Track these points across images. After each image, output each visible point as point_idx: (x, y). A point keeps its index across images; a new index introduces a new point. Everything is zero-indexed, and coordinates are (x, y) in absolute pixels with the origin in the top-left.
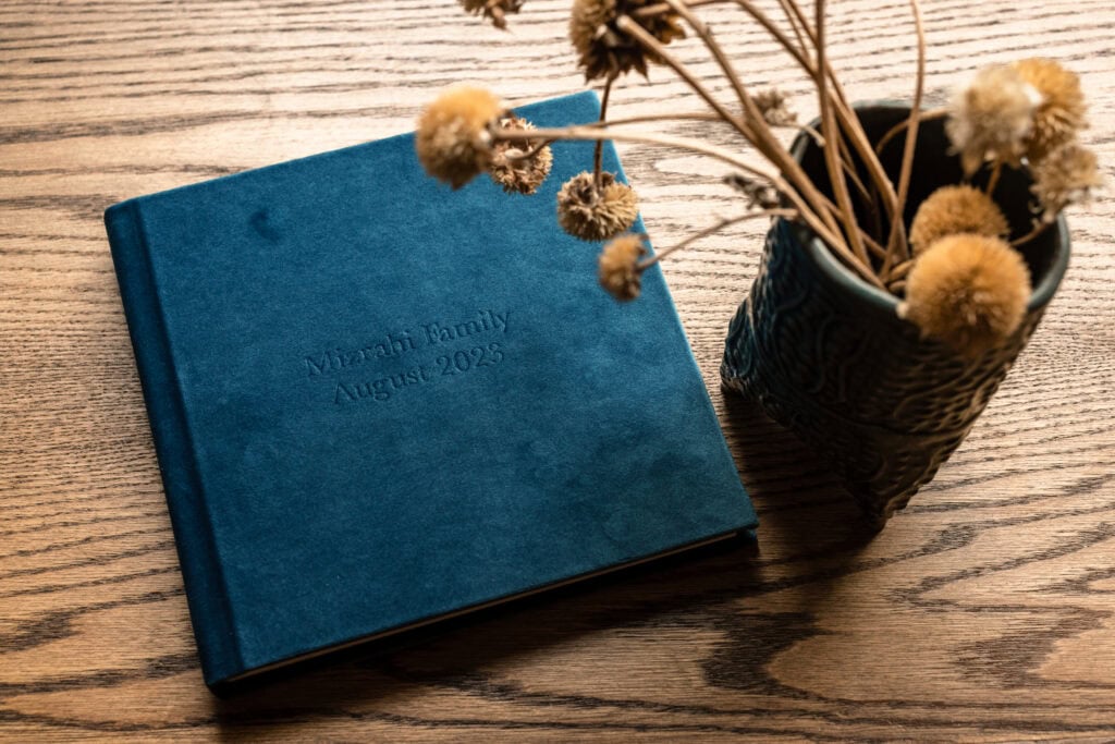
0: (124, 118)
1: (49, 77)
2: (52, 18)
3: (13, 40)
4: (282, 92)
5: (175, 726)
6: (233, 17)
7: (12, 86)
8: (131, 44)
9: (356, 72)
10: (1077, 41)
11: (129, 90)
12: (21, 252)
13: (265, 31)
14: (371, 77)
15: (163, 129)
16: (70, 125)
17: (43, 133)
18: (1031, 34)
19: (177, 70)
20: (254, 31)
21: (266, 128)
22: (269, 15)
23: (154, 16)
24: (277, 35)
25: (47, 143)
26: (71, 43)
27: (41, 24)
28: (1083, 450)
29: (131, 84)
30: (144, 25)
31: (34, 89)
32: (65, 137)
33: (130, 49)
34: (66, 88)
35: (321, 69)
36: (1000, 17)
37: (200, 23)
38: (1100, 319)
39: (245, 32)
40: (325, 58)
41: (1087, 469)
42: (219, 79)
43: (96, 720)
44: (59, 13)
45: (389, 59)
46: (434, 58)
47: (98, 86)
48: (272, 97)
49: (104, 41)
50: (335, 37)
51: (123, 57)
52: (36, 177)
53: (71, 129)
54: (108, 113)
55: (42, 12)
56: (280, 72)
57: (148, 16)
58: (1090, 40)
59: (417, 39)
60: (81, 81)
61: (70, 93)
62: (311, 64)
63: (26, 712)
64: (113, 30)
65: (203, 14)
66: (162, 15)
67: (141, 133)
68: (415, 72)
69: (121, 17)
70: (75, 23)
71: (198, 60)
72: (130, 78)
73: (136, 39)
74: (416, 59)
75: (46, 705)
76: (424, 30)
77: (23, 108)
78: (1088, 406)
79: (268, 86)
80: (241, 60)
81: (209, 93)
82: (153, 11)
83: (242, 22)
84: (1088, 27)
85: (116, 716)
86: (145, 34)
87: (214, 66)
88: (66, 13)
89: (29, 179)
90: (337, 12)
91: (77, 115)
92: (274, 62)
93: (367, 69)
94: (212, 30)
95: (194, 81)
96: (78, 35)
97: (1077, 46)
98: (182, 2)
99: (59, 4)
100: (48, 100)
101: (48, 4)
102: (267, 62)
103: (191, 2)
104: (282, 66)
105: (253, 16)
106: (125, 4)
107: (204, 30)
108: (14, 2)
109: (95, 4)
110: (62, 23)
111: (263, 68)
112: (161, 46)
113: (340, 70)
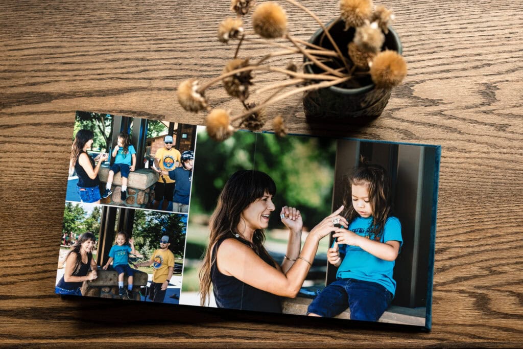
0: (97, 89)
1: (69, 70)
2: (69, 44)
3: (55, 54)
4: (156, 79)
6: (137, 45)
7: (56, 74)
8: (99, 56)
9: (183, 70)
10: (466, 62)
11: (99, 77)
12: (64, 145)
13: (149, 51)
14: (189, 73)
15: (112, 94)
16: (78, 92)
17: (69, 95)
18: (447, 58)
19: (116, 68)
20: (144, 51)
21: (150, 95)
22: (150, 44)
23: (107, 44)
24: (153, 53)
25: (70, 100)
26: (77, 56)
27: (64, 47)
28: (441, 237)
29: (99, 74)
30: (102, 48)
31: (64, 76)
32: (76, 97)
33: (100, 58)
34: (75, 76)
35: (170, 69)
36: (436, 49)
37: (124, 47)
38: (456, 184)
39: (141, 51)
40: (172, 64)
41: (441, 244)
42: (132, 73)
44: (71, 42)
45: (196, 65)
46: (212, 65)
47: (87, 75)
48: (152, 81)
49: (89, 55)
50: (175, 55)
51: (96, 62)
52: (67, 114)
54: (92, 87)
55: (65, 41)
56: (155, 70)
58: (470, 62)
59: (207, 56)
60: (81, 73)
61: (77, 78)
62: (166, 67)
64: (92, 50)
65: (125, 43)
66: (110, 43)
67: (104, 96)
68: (206, 71)
69: (94, 44)
70: (77, 46)
71: (124, 64)
72: (99, 72)
73: (101, 54)
74: (206, 65)
76: (209, 51)
77: (61, 84)
78: (446, 220)
79: (150, 76)
80: (140, 64)
81: (128, 79)
82: (106, 41)
83: (140, 47)
84: (471, 55)
86: (104, 52)
87: (130, 67)
88: (74, 42)
89: (64, 114)
90: (176, 43)
91: (81, 88)
92: (152, 65)
93: (187, 69)
94: (129, 51)
95: (123, 73)
96: (79, 52)
97: (465, 64)
98: (117, 38)
99: (71, 38)
100: (69, 81)
101: (67, 38)
102: (150, 66)
103: (121, 38)
104: (155, 67)
105: (144, 44)
106: (96, 38)
107: (125, 51)
108: (54, 36)
109: (85, 38)
110: (72, 47)
111: (148, 68)
112: (110, 57)
113: (177, 70)
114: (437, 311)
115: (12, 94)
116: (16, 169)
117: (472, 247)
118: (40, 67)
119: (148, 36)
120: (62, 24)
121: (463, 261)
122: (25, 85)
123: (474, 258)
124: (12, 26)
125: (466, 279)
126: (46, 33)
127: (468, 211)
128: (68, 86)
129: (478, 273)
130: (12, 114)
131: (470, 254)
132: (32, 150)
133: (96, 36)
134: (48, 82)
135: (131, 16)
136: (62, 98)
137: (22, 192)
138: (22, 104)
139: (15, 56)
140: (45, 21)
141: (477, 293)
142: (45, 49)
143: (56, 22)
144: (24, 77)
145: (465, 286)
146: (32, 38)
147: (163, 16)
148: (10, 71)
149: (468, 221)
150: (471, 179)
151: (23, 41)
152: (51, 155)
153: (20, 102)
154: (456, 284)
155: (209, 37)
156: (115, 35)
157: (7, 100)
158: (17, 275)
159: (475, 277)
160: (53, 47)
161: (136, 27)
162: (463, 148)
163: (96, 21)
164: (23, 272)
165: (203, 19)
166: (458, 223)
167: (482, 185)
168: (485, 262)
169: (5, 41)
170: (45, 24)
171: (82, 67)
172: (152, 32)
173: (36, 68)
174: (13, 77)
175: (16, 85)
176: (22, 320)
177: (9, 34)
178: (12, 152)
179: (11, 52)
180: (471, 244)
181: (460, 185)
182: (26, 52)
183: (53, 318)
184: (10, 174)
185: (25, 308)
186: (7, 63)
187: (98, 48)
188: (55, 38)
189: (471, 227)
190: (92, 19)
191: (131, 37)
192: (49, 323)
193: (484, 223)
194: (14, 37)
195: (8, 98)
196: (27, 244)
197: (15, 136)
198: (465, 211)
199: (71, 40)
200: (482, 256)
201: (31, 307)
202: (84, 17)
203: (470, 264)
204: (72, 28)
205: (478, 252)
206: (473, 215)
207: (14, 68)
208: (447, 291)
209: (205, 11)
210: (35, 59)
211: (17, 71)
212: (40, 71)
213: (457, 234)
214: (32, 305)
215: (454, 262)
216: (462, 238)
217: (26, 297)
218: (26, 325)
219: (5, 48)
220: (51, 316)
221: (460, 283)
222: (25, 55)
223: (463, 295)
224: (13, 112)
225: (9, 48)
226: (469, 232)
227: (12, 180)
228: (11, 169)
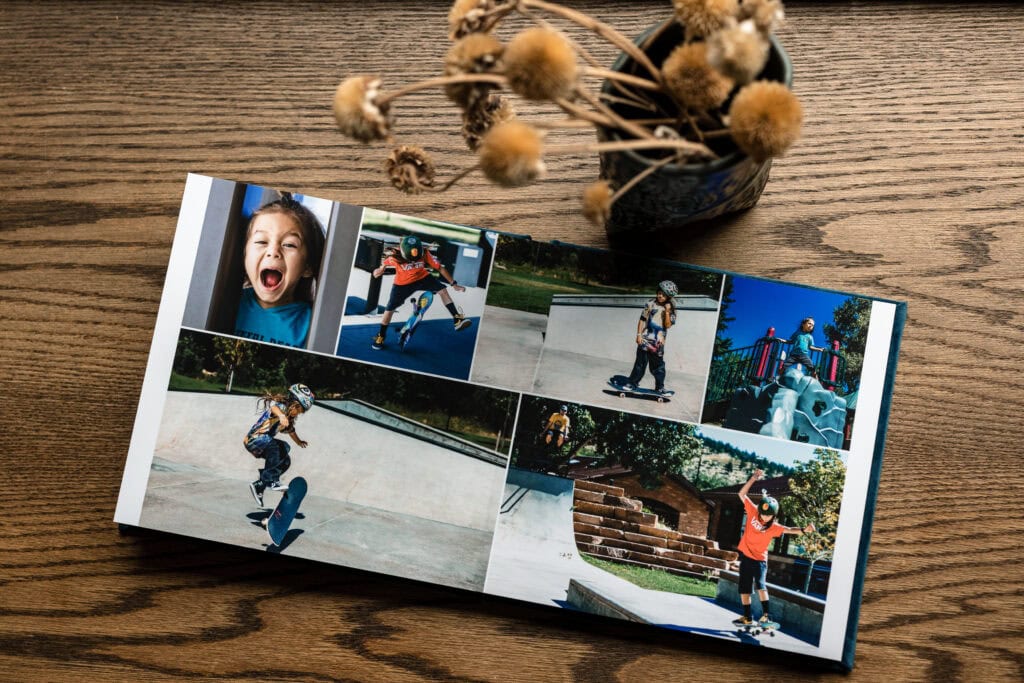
1: (135, 161)
2: (136, 109)
3: (108, 127)
4: (307, 186)
5: (219, 676)
6: (272, 116)
7: (108, 168)
8: (195, 136)
9: (363, 172)
10: (931, 181)
12: (116, 310)
13: (297, 130)
16: (151, 205)
17: (130, 210)
18: (895, 171)
19: (228, 161)
20: (287, 130)
22: (299, 116)
23: (212, 111)
24: (304, 135)
25: (133, 220)
26: (151, 132)
27: (128, 114)
30: (204, 119)
31: (124, 171)
32: (146, 215)
33: (196, 140)
34: (147, 172)
35: (337, 168)
36: (873, 153)
37: (247, 120)
38: (902, 427)
39: (281, 130)
40: (341, 158)
43: (168, 667)
44: (141, 104)
47: (171, 172)
49: (176, 132)
51: (189, 147)
52: (126, 249)
53: (150, 208)
55: (129, 102)
56: (306, 168)
57: (208, 111)
58: (942, 180)
60: (158, 167)
61: (150, 177)
62: (330, 162)
63: (123, 657)
64: (183, 122)
65: (249, 111)
66: (219, 111)
69: (188, 110)
70: (154, 114)
71: (244, 153)
73: (200, 131)
75: (136, 653)
77: (117, 187)
79: (297, 180)
80: (277, 155)
82: (212, 106)
83: (280, 120)
84: (944, 168)
85: (181, 665)
86: (206, 127)
87: (256, 160)
88: (148, 104)
89: (121, 249)
91: (155, 197)
92: (302, 159)
93: (372, 170)
94: (256, 127)
95: (242, 172)
96: (156, 125)
97: (930, 185)
98: (233, 100)
99: (142, 96)
100: (134, 182)
101: (133, 95)
102: (296, 159)
103: (241, 100)
104: (308, 163)
105: (287, 116)
106: (191, 98)
107: (250, 127)
108: (108, 91)
109: (169, 97)
110: (144, 114)
111: (293, 163)
112: (216, 138)
113: (350, 169)
115: (18, 203)
116: (19, 354)
117: (929, 556)
118: (78, 152)
119: (297, 100)
120: (125, 68)
121: (909, 583)
122: (45, 186)
123: (931, 579)
124: (24, 66)
125: (914, 620)
126: (91, 85)
127: (924, 482)
128: (131, 191)
129: (937, 610)
130: (17, 244)
131: (923, 570)
132: (53, 316)
133: (191, 95)
134: (92, 183)
135: (263, 57)
136: (119, 217)
137: (28, 401)
138: (37, 225)
139: (28, 127)
140: (91, 60)
141: (936, 650)
142: (88, 117)
143: (114, 64)
144: (43, 170)
145: (911, 634)
146: (65, 93)
147: (327, 61)
148: (18, 157)
149: (922, 503)
150: (932, 419)
151: (46, 98)
152: (90, 329)
153: (34, 219)
154: (893, 629)
155: (417, 107)
156: (231, 94)
157: (8, 215)
158: (10, 567)
159: (933, 616)
160: (105, 113)
161: (272, 81)
162: (919, 354)
163: (193, 65)
164: (22, 562)
165: (408, 71)
166: (902, 505)
167: (955, 432)
168: (954, 588)
169: (12, 96)
170: (93, 66)
171: (161, 155)
172: (304, 92)
173: (68, 153)
174: (22, 170)
175: (27, 185)
176: (14, 659)
177: (18, 82)
178: (12, 319)
179: (21, 119)
180: (927, 549)
181: (909, 429)
182: (51, 121)
183: (78, 657)
184: (7, 363)
185: (23, 635)
186: (13, 140)
187: (193, 119)
188: (111, 95)
189: (929, 516)
190: (186, 60)
191: (261, 100)
192: (69, 667)
193: (955, 509)
194: (29, 90)
195: (11, 210)
196: (33, 506)
197: (20, 288)
198: (917, 483)
199: (142, 100)
200: (947, 576)
201: (34, 634)
202: (170, 55)
203: (923, 590)
204: (145, 76)
205: (941, 567)
206: (934, 491)
207: (25, 152)
208: (873, 643)
209: (414, 56)
210: (68, 135)
211: (36, 158)
212: (76, 159)
213: (899, 529)
214: (39, 629)
215: (890, 585)
216: (909, 536)
217: (27, 613)
218: (23, 669)
219: (9, 111)
220: (72, 652)
221: (900, 628)
222: (48, 127)
223: (908, 652)
224: (18, 239)
225: (18, 111)
226: (925, 525)
227: (10, 376)
228: (10, 353)
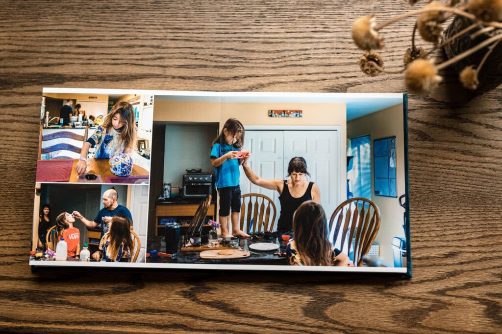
0: (111, 74)
1: (84, 54)
2: (85, 28)
3: (71, 37)
4: (170, 67)
5: (121, 312)
6: (153, 32)
7: (70, 57)
8: (115, 42)
9: (198, 60)
11: (113, 62)
13: (165, 39)
14: (204, 63)
15: (125, 79)
16: (91, 75)
17: (81, 78)
19: (131, 54)
20: (161, 39)
21: (164, 82)
22: (167, 32)
23: (123, 30)
24: (169, 42)
26: (92, 40)
27: (80, 31)
28: (453, 241)
29: (114, 59)
30: (119, 34)
31: (78, 59)
33: (115, 44)
34: (90, 59)
35: (185, 58)
37: (141, 34)
38: (470, 188)
39: (157, 39)
40: (187, 53)
41: (453, 248)
42: (147, 59)
43: (95, 307)
44: (88, 26)
45: (212, 55)
46: (228, 56)
47: (101, 59)
48: (166, 69)
49: (104, 40)
50: (191, 44)
51: (111, 47)
53: (91, 77)
54: (105, 71)
55: (81, 25)
56: (170, 58)
57: (121, 30)
59: (223, 47)
60: (95, 57)
61: (91, 62)
62: (182, 55)
63: (72, 302)
64: (108, 35)
65: (142, 30)
66: (127, 30)
67: (117, 81)
68: (221, 62)
69: (111, 30)
70: (94, 31)
71: (139, 50)
72: (114, 57)
73: (117, 40)
74: (222, 56)
75: (78, 300)
76: (226, 43)
77: (74, 67)
78: (458, 223)
79: (165, 64)
80: (156, 51)
81: (143, 65)
82: (123, 27)
83: (157, 35)
85: (102, 307)
86: (120, 38)
87: (145, 54)
88: (91, 26)
90: (193, 33)
91: (94, 71)
92: (168, 54)
93: (203, 59)
94: (145, 38)
95: (138, 60)
96: (95, 36)
98: (134, 24)
99: (88, 22)
100: (83, 64)
101: (84, 22)
102: (165, 54)
103: (138, 25)
104: (171, 56)
105: (161, 33)
106: (113, 23)
107: (142, 38)
108: (71, 20)
109: (102, 23)
110: (88, 31)
111: (164, 56)
112: (125, 43)
113: (192, 59)
114: (447, 317)
115: (24, 74)
116: (23, 148)
117: (485, 253)
118: (55, 49)
119: (166, 25)
120: (80, 9)
121: (475, 266)
122: (38, 66)
123: (485, 264)
124: (30, 7)
125: (477, 285)
126: (63, 16)
127: (482, 216)
128: (81, 69)
129: (489, 280)
130: (23, 94)
131: (482, 260)
133: (112, 22)
134: (62, 64)
135: (149, 4)
136: (74, 81)
137: (26, 172)
138: (34, 84)
139: (30, 37)
140: (63, 5)
141: (489, 300)
142: (61, 32)
143: (74, 7)
144: (38, 58)
145: (476, 292)
146: (49, 20)
147: (181, 6)
148: (25, 51)
149: (481, 226)
150: (485, 184)
151: (40, 23)
153: (32, 82)
154: (467, 290)
155: (226, 29)
156: (132, 22)
157: (19, 80)
158: (15, 255)
159: (487, 283)
160: (69, 30)
161: (154, 16)
162: (478, 152)
163: (114, 7)
164: (21, 253)
165: (222, 11)
166: (470, 227)
167: (496, 190)
168: (497, 269)
169: (23, 22)
170: (63, 7)
171: (97, 51)
172: (169, 21)
173: (50, 49)
174: (27, 58)
175: (29, 65)
176: (15, 302)
177: (26, 15)
178: (19, 131)
179: (26, 33)
180: (483, 249)
181: (473, 189)
182: (42, 34)
183: (48, 302)
184: (16, 153)
185: (21, 290)
186: (22, 43)
187: (114, 34)
188: (72, 21)
189: (484, 233)
190: (111, 5)
191: (148, 25)
192: (43, 307)
193: (498, 229)
194: (31, 19)
195: (21, 77)
196: (27, 225)
197: (24, 116)
198: (477, 216)
199: (88, 24)
200: (494, 263)
201: (26, 290)
202: (103, 3)
203: (482, 270)
204: (90, 13)
205: (491, 258)
206: (487, 220)
207: (29, 49)
208: (457, 297)
209: (224, 4)
210: (51, 41)
211: (33, 52)
212: (54, 52)
213: (469, 239)
214: (28, 287)
215: (465, 267)
216: (474, 243)
218: (20, 308)
219: (22, 29)
220: (45, 299)
221: (471, 289)
222: (40, 37)
223: (474, 301)
224: (24, 92)
225: (25, 29)
226: (482, 237)
227: (17, 159)
228: (18, 148)
